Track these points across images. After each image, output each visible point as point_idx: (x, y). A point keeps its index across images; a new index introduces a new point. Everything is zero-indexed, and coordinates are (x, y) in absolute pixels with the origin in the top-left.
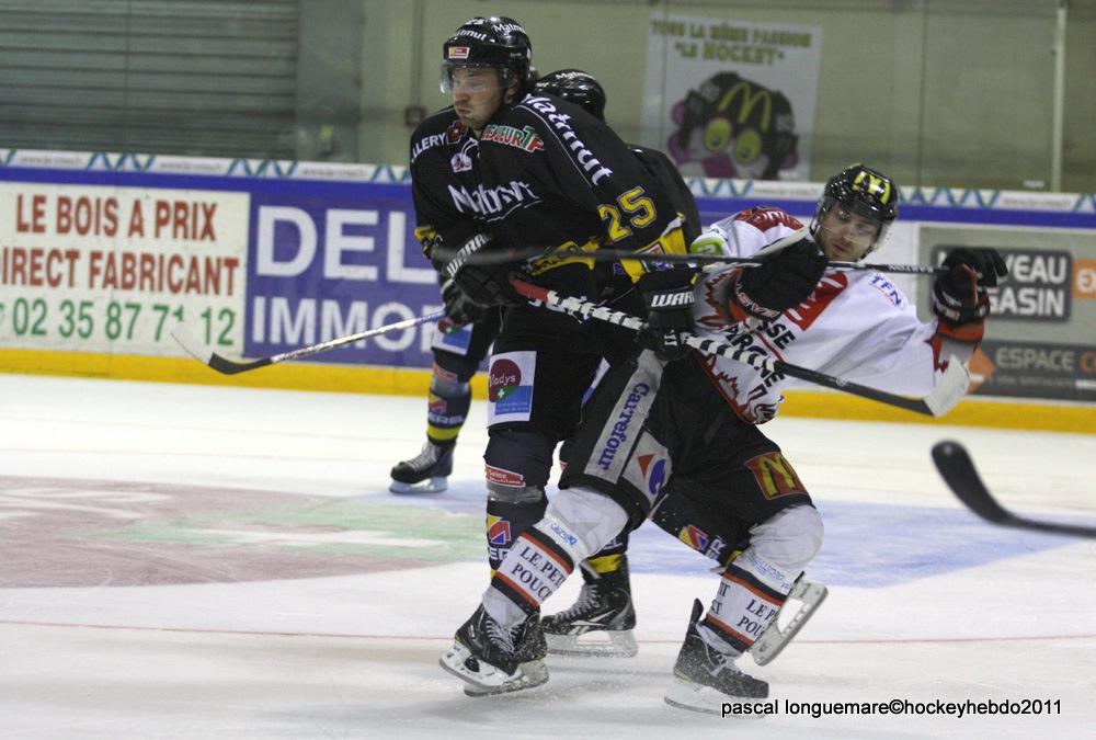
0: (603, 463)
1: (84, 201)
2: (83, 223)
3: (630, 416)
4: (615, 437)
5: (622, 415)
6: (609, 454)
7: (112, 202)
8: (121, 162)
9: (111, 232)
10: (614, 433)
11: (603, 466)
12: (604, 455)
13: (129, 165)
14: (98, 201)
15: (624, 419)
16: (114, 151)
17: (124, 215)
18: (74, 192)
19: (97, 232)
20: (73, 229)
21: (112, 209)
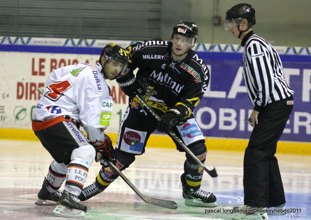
1: (62, 61)
6: (80, 138)
7: (76, 61)
8: (80, 43)
11: (82, 141)
12: (80, 139)
13: (83, 44)
14: (69, 60)
15: (72, 128)
16: (76, 38)
18: (58, 57)
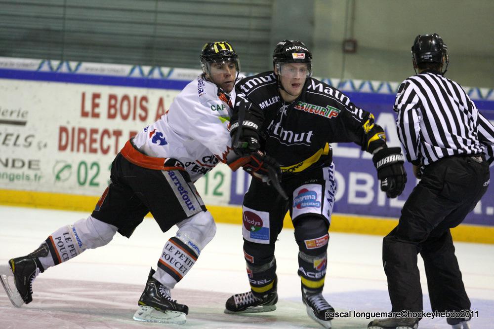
0: (191, 208)
1: (126, 98)
2: (125, 112)
3: (179, 181)
4: (183, 194)
5: (176, 184)
6: (189, 203)
7: (144, 99)
8: (151, 72)
9: (143, 119)
10: (181, 194)
11: (192, 209)
12: (188, 205)
13: (156, 75)
14: (135, 98)
15: (178, 185)
16: (146, 65)
17: (152, 107)
18: (120, 91)
19: (134, 118)
20: (119, 117)
21: (144, 103)
